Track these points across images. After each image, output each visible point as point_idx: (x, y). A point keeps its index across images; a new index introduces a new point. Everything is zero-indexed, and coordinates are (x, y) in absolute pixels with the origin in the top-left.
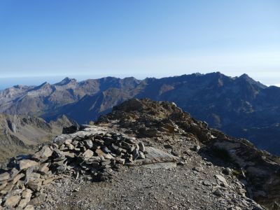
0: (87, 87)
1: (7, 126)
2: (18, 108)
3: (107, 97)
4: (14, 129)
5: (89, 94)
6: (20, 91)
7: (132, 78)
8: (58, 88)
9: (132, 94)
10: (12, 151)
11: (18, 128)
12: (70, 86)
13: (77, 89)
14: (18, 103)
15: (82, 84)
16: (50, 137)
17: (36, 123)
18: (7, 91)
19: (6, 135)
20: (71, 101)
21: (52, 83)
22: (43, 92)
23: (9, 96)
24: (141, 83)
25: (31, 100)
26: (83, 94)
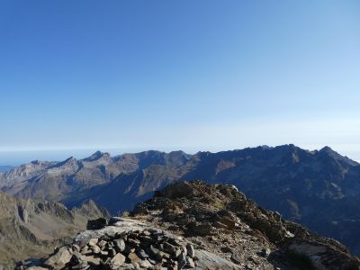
0: (122, 163)
1: (17, 214)
2: (34, 190)
3: (148, 176)
4: (26, 217)
5: (125, 172)
6: (39, 168)
7: (181, 152)
8: (86, 165)
10: (19, 247)
11: (30, 216)
12: (101, 162)
13: (110, 166)
14: (35, 183)
15: (117, 159)
16: (70, 230)
17: (54, 210)
18: (23, 167)
19: (14, 225)
20: (101, 181)
21: (79, 158)
22: (68, 169)
23: (25, 175)
24: (192, 158)
25: (51, 180)
26: (117, 172)
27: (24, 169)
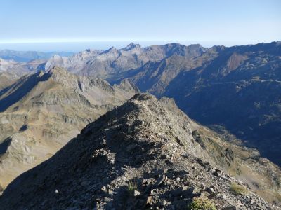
0: (150, 53)
1: (77, 86)
2: (89, 70)
3: (170, 64)
4: (84, 89)
5: (152, 60)
6: (91, 54)
7: (198, 45)
8: (124, 53)
9: (196, 63)
10: (80, 108)
11: (86, 88)
12: (134, 51)
13: (141, 55)
14: (90, 66)
15: (147, 49)
16: (112, 99)
17: (101, 85)
18: (81, 54)
19: (75, 93)
20: (135, 67)
21: (118, 48)
22: (111, 56)
23: (82, 59)
25: (99, 64)
26: (146, 60)
27: (81, 55)
